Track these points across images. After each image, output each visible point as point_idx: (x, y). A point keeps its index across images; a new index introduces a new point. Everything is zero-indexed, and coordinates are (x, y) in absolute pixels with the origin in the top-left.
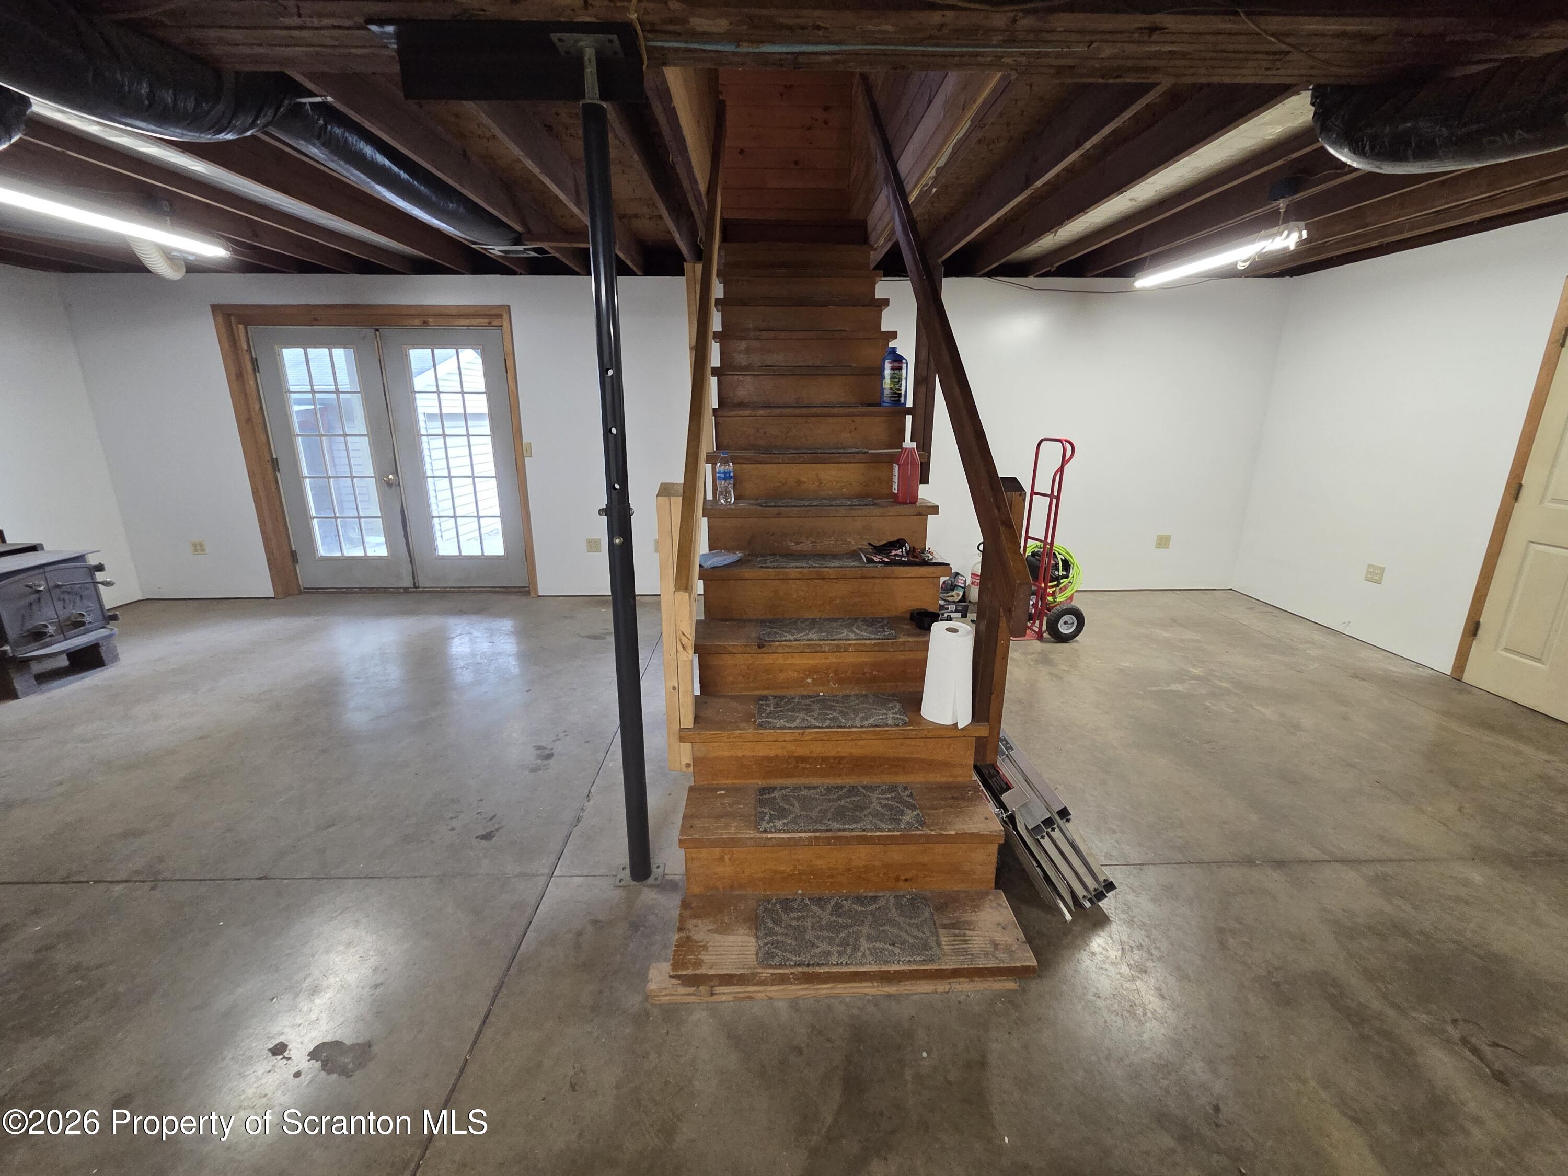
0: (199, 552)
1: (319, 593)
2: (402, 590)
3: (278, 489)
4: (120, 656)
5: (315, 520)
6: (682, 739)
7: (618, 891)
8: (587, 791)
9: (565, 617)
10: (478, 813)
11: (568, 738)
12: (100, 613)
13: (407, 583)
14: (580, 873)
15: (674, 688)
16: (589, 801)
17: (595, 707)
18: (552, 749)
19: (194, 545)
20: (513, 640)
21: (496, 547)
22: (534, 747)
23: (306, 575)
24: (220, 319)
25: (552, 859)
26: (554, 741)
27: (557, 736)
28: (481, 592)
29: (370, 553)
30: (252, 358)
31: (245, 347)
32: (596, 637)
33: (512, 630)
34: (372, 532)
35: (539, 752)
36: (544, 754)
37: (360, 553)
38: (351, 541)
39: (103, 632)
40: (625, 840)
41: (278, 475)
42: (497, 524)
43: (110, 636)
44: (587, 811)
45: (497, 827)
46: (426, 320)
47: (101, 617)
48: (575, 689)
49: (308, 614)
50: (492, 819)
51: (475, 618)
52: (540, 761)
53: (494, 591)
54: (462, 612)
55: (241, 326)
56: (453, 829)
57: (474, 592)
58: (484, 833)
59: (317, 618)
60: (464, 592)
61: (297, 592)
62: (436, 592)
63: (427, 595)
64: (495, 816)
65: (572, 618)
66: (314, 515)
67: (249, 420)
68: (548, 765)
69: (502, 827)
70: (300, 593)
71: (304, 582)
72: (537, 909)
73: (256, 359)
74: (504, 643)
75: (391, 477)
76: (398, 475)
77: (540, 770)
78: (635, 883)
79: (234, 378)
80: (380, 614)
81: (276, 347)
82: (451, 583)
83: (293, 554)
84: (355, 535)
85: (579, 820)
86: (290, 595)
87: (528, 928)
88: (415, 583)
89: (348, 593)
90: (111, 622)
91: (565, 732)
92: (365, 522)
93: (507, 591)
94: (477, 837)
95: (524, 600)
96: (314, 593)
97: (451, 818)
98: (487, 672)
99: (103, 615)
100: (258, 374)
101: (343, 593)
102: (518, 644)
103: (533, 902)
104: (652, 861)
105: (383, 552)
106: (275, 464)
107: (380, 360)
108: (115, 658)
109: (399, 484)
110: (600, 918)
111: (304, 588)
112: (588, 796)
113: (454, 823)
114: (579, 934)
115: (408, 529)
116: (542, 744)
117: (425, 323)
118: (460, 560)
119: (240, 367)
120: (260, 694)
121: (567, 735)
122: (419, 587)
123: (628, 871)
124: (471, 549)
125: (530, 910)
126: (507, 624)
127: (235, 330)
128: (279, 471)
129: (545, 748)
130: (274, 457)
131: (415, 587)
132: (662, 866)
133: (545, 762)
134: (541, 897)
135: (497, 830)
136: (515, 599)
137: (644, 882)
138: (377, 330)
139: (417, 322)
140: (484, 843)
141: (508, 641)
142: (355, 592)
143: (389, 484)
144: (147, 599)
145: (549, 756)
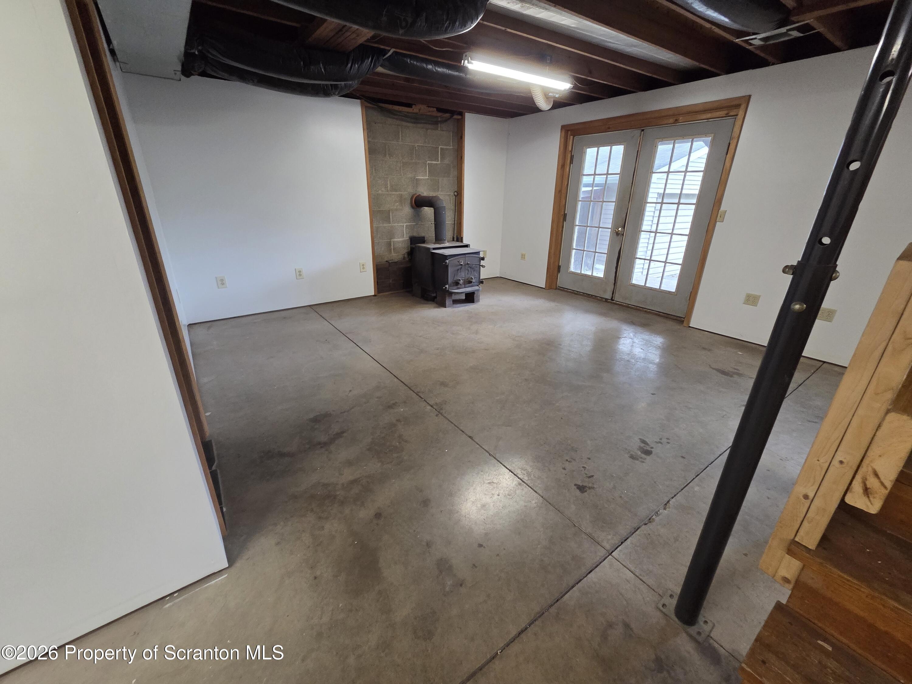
0: (523, 259)
1: (564, 291)
2: (604, 300)
3: (562, 231)
4: (480, 300)
5: (574, 250)
6: (790, 552)
7: (658, 614)
8: (666, 499)
9: (704, 349)
10: (583, 467)
11: (668, 446)
12: (478, 279)
13: (608, 296)
14: (633, 569)
15: (806, 497)
16: (665, 509)
17: (701, 430)
18: (652, 448)
19: (522, 255)
20: (658, 352)
21: (670, 285)
22: (640, 439)
23: (562, 281)
24: (563, 133)
25: (616, 540)
26: (657, 442)
27: (661, 439)
28: (650, 313)
29: (595, 274)
30: (571, 155)
31: (570, 149)
32: (723, 373)
33: (660, 345)
34: (600, 262)
35: (642, 445)
36: (645, 448)
37: (589, 273)
38: (587, 265)
39: (477, 288)
40: (684, 571)
41: (565, 222)
42: (677, 269)
43: (478, 290)
44: (660, 517)
45: (590, 485)
46: (677, 118)
47: (478, 281)
48: (690, 408)
49: (554, 301)
50: (590, 477)
51: (639, 329)
52: (640, 453)
53: (659, 314)
54: (632, 323)
55: (572, 137)
56: (564, 469)
57: (646, 311)
58: (581, 484)
59: (557, 304)
60: (639, 310)
61: (555, 288)
62: (622, 306)
63: (616, 306)
64: (593, 476)
65: (709, 350)
66: (575, 248)
67: (560, 191)
68: (645, 459)
69: (593, 488)
70: (556, 289)
71: (560, 283)
72: (590, 573)
73: (573, 156)
74: (650, 352)
75: (620, 229)
76: (624, 229)
77: (638, 460)
78: (676, 619)
79: (560, 167)
80: (587, 311)
81: (584, 147)
82: (633, 302)
83: (559, 267)
84: (590, 262)
85: (650, 520)
86: (551, 289)
87: (577, 583)
88: (612, 297)
89: (577, 294)
90: (481, 284)
91: (668, 439)
92: (598, 256)
93: (667, 316)
94: (575, 485)
95: (677, 327)
96: (562, 290)
97: (567, 460)
98: (631, 369)
99: (479, 280)
100: (571, 165)
101: (575, 294)
102: (661, 357)
103: (589, 564)
104: (702, 612)
105: (601, 275)
106: (565, 215)
107: (638, 151)
108: (478, 301)
109: (623, 235)
110: (633, 626)
111: (559, 287)
112: (666, 504)
113: (567, 465)
114: (610, 625)
115: (619, 264)
116: (647, 440)
117: (676, 121)
118: (644, 290)
119: (564, 162)
120: (516, 337)
121: (668, 443)
122: (614, 300)
123: (674, 602)
124: (653, 283)
125: (584, 570)
126: (659, 340)
127: (568, 137)
128: (565, 221)
129: (648, 444)
130: (566, 213)
131: (612, 299)
132: (710, 624)
133: (643, 456)
134: (594, 566)
135: (590, 488)
136: (670, 324)
137: (685, 626)
138: (643, 130)
139: (671, 120)
140: (578, 492)
141: (653, 352)
142: (581, 295)
143: (617, 234)
144: (501, 277)
145: (648, 453)
